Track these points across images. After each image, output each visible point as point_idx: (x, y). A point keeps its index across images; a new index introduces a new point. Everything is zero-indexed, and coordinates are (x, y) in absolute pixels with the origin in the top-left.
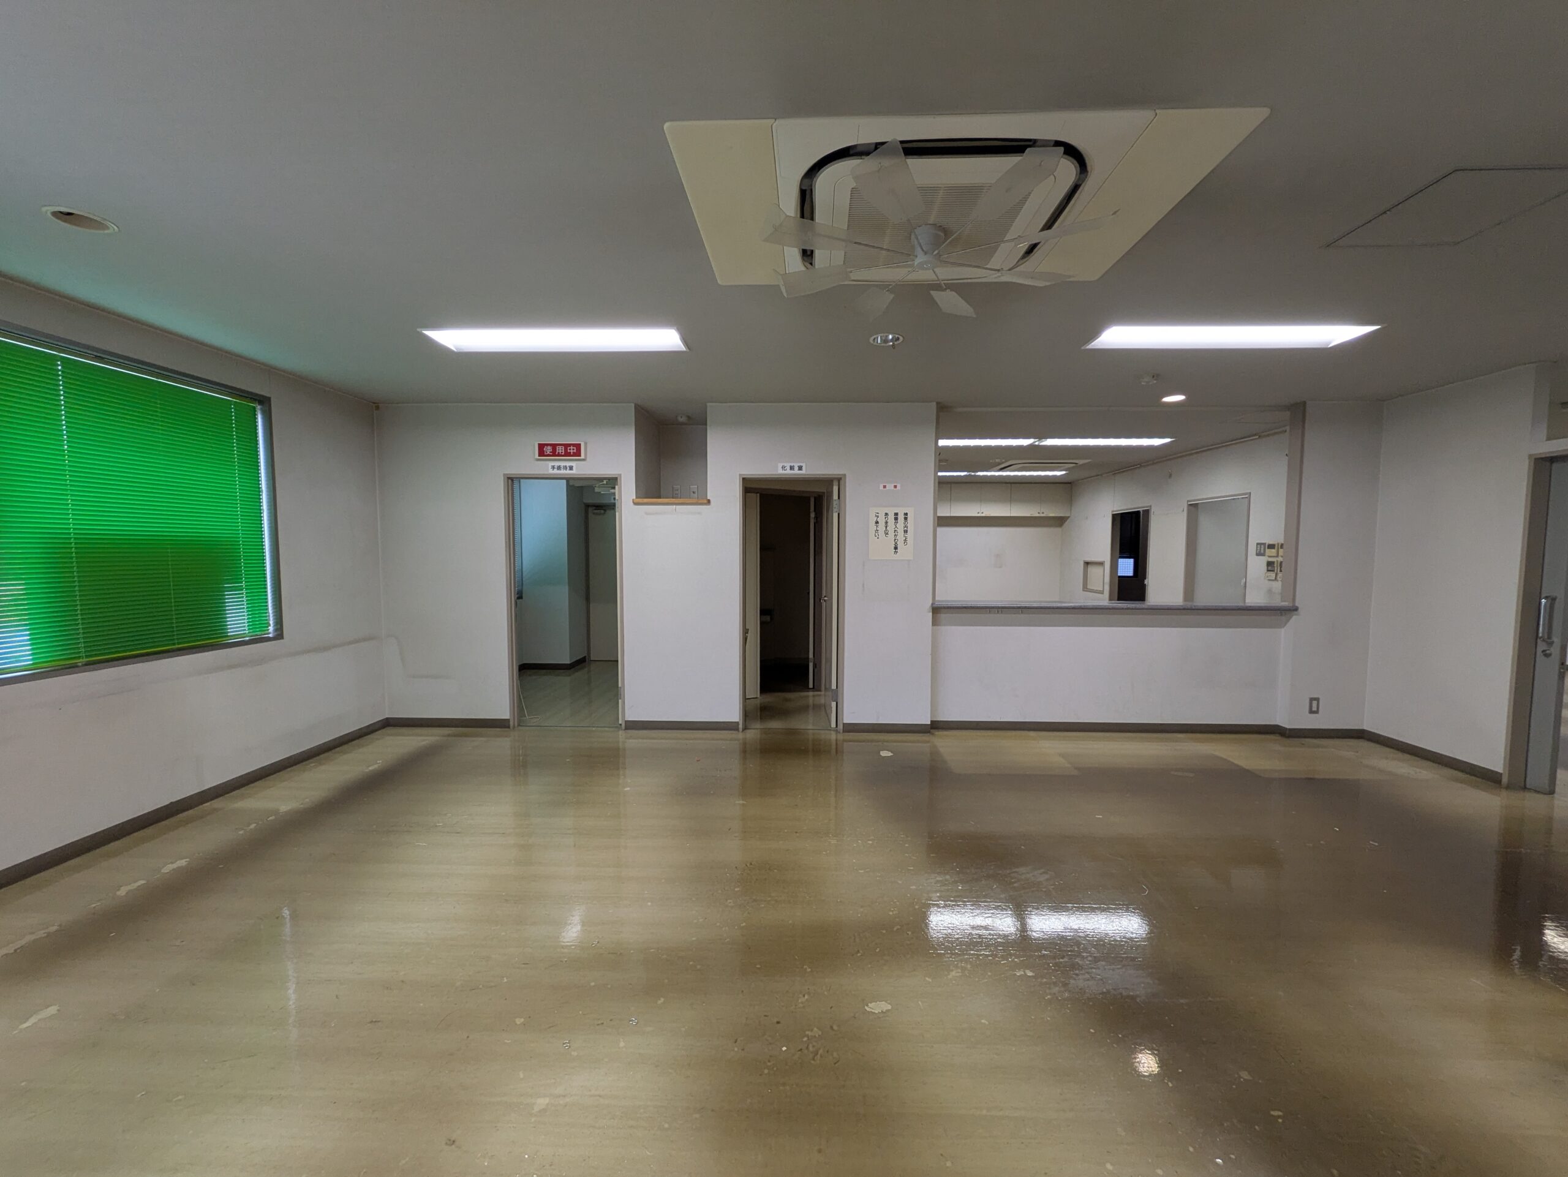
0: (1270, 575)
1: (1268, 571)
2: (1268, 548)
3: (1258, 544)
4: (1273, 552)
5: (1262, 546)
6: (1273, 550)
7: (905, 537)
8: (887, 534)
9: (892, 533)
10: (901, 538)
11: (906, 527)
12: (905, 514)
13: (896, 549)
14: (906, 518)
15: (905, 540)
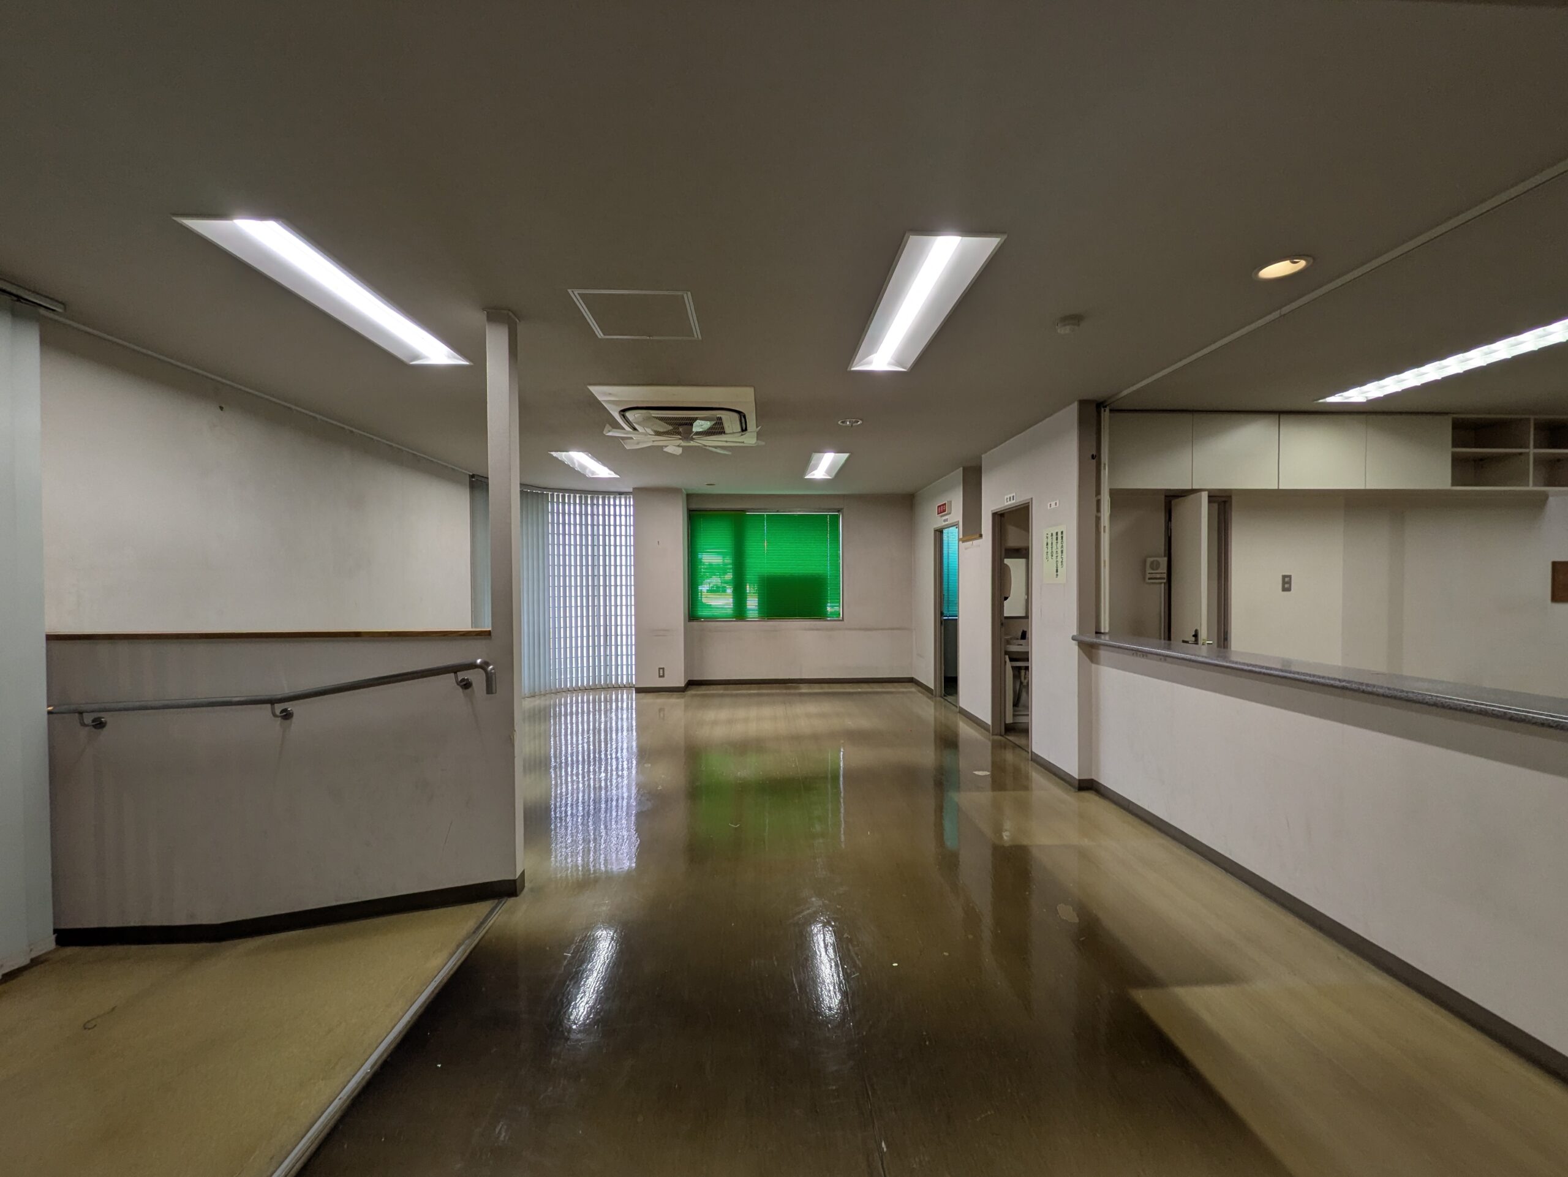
7: (1062, 558)
8: (1052, 556)
9: (1055, 555)
10: (1059, 559)
11: (1062, 547)
12: (1062, 533)
13: (1057, 571)
14: (1062, 537)
15: (1062, 562)
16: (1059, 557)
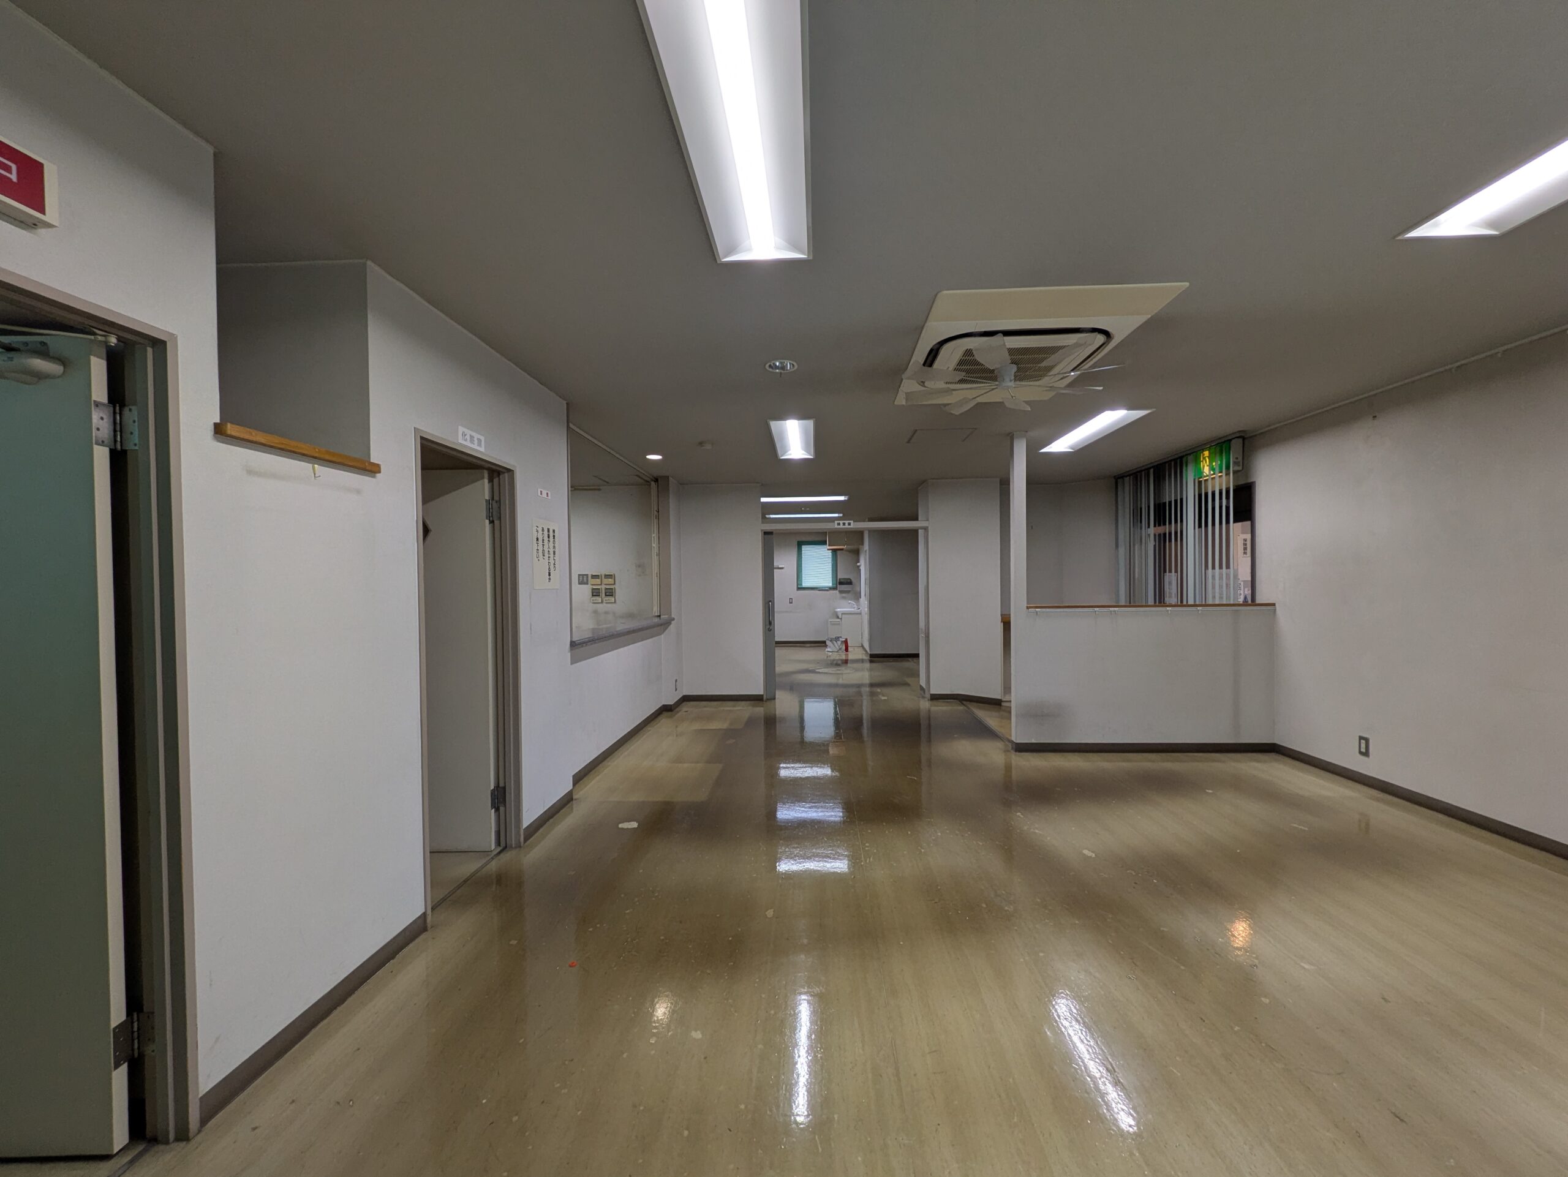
0: (596, 600)
1: (593, 596)
2: (592, 578)
3: (579, 575)
4: (598, 581)
5: (585, 577)
6: (598, 580)
7: (554, 560)
8: (544, 555)
9: (547, 555)
10: (552, 562)
11: (554, 547)
12: (554, 531)
13: (549, 575)
14: (554, 536)
15: (554, 564)
16: (552, 558)
